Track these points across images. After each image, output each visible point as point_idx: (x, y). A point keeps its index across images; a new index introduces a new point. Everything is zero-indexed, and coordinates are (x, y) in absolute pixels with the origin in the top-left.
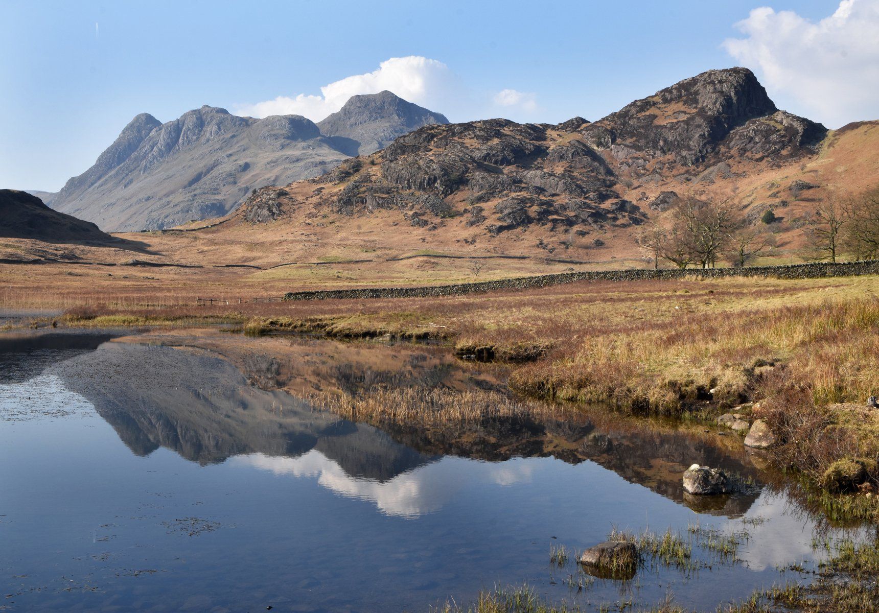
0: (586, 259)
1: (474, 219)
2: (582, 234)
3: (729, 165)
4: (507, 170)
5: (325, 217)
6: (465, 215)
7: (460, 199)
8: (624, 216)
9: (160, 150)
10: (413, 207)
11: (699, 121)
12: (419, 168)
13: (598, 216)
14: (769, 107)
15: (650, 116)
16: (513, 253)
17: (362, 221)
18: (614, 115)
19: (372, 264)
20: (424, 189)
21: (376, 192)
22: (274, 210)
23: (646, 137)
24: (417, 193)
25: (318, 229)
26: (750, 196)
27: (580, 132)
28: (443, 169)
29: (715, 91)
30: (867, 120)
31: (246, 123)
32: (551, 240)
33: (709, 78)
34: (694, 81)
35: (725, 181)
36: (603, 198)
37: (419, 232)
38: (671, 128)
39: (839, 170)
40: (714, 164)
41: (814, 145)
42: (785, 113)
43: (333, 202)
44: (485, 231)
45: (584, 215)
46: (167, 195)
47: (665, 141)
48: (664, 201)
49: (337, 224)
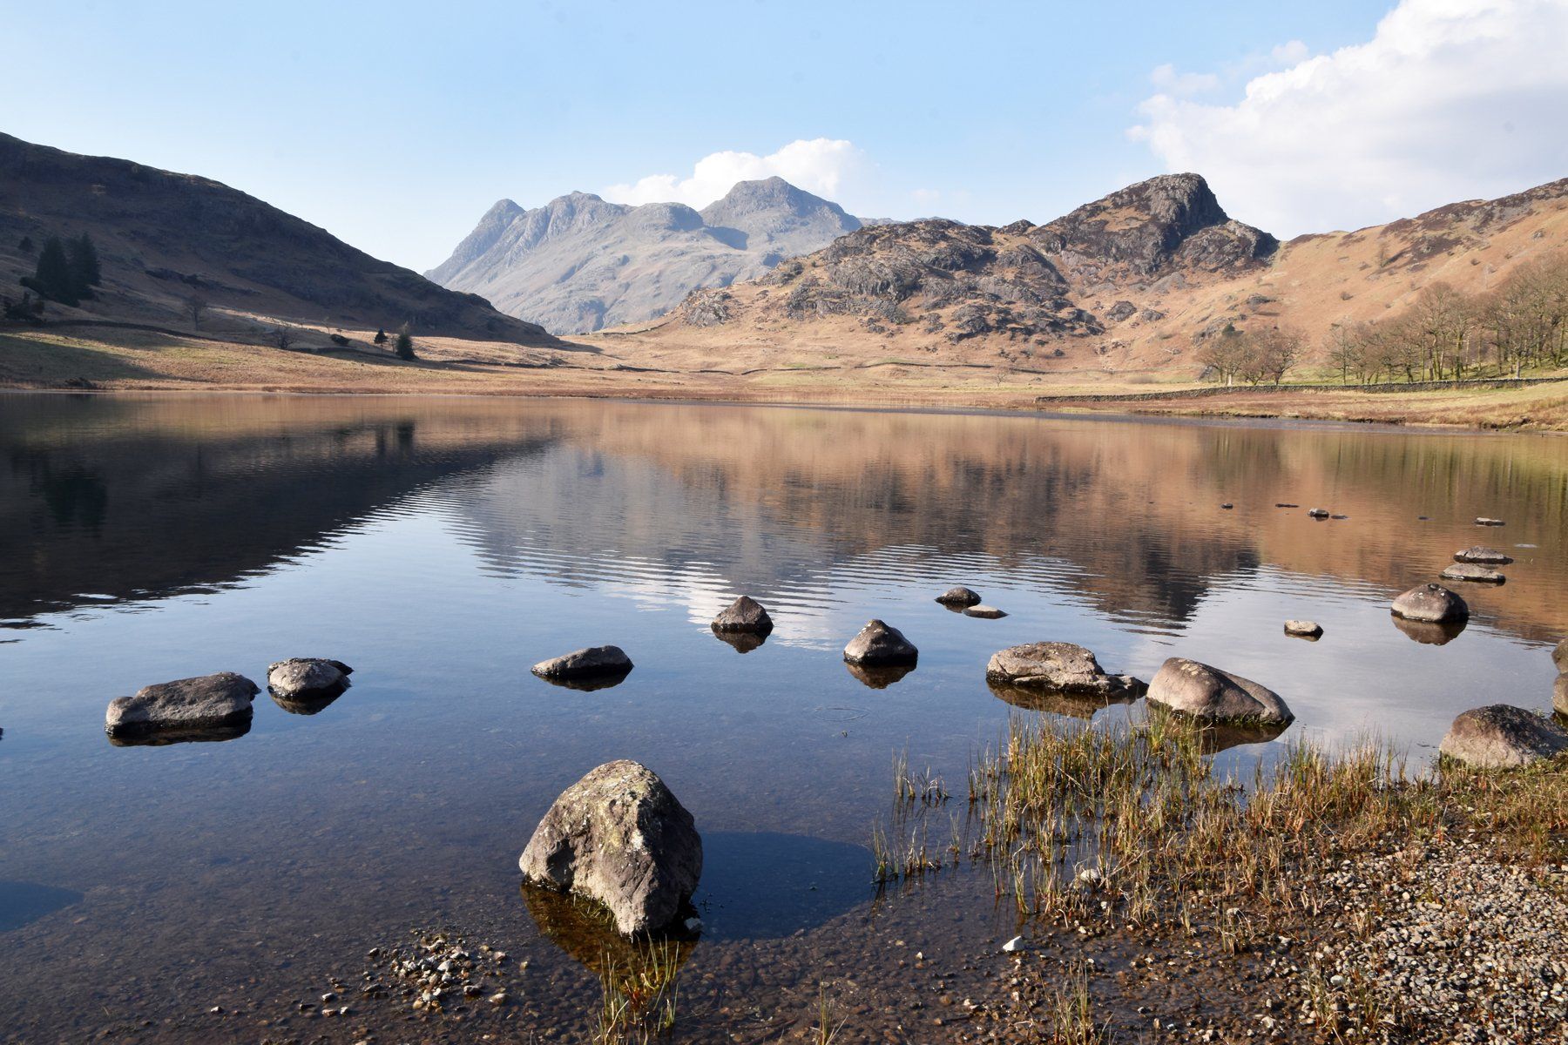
0: (1047, 369)
1: (931, 327)
2: (1042, 343)
3: (1183, 276)
4: (958, 274)
5: (775, 321)
6: (922, 322)
7: (915, 305)
8: (1082, 326)
9: (527, 241)
10: (866, 313)
11: (1152, 228)
12: (871, 272)
13: (1056, 325)
14: (1220, 217)
15: (1100, 222)
16: (975, 362)
17: (815, 326)
18: (1063, 219)
19: (842, 372)
20: (877, 295)
21: (826, 296)
22: (721, 313)
23: (1098, 244)
24: (870, 299)
25: (772, 335)
26: (1208, 308)
27: (1027, 236)
28: (896, 274)
29: (1168, 197)
30: (1318, 233)
31: (621, 210)
32: (1014, 348)
33: (1161, 184)
34: (1145, 186)
35: (1180, 292)
36: (1059, 306)
37: (878, 339)
38: (1124, 235)
39: (1293, 284)
40: (1168, 274)
41: (1267, 257)
42: (1237, 222)
43: (781, 306)
44: (945, 339)
45: (1043, 323)
46: (539, 291)
47: (1118, 248)
48: (1119, 311)
49: (789, 329)
